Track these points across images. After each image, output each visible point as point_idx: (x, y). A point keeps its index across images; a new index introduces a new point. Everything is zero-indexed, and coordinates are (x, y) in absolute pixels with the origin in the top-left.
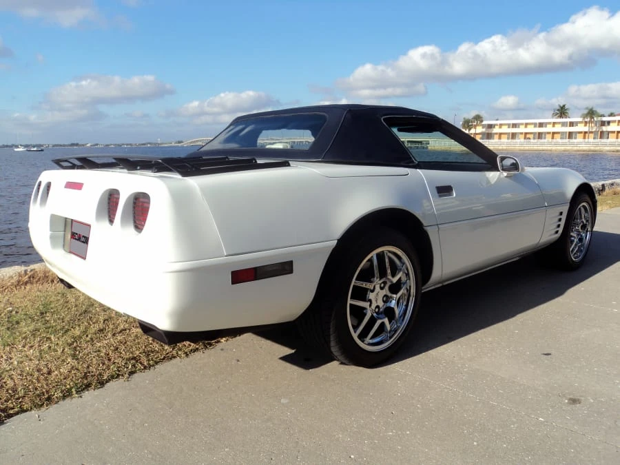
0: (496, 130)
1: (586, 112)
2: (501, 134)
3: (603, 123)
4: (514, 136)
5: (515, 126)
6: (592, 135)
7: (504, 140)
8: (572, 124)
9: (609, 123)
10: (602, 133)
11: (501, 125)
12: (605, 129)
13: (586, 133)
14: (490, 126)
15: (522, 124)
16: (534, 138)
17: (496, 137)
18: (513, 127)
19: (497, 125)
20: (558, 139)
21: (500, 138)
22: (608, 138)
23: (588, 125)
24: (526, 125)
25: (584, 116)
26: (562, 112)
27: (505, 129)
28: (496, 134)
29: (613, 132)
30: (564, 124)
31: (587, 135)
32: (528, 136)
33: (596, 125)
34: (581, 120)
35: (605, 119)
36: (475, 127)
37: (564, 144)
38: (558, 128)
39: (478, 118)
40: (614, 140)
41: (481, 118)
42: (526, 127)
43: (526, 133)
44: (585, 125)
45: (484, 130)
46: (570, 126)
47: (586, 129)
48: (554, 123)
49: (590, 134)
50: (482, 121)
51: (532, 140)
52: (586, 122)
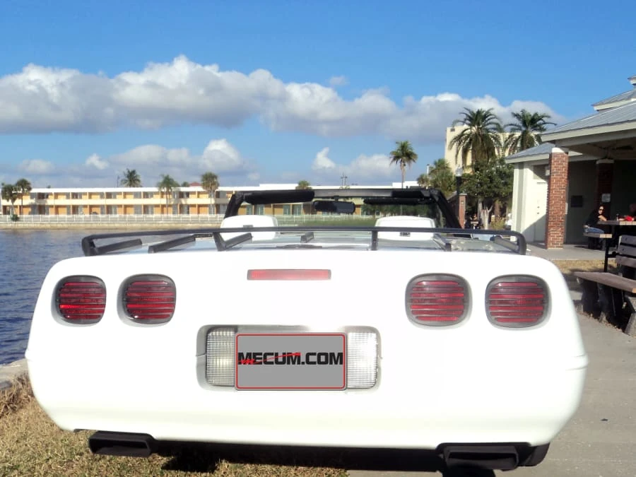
0: (50, 201)
1: (161, 180)
2: (57, 207)
3: (181, 195)
4: (75, 209)
5: (75, 196)
6: (171, 209)
7: (63, 215)
8: (146, 195)
9: (188, 194)
10: (182, 206)
11: (57, 195)
12: (183, 201)
13: (163, 206)
14: (42, 196)
15: (85, 194)
16: (102, 213)
17: (52, 210)
18: (73, 198)
19: (51, 194)
20: (131, 214)
21: (57, 213)
22: (188, 213)
23: (165, 196)
24: (91, 195)
25: (160, 186)
26: (132, 179)
27: (62, 201)
28: (52, 206)
29: (193, 206)
30: (137, 195)
31: (165, 209)
32: (94, 210)
33: (174, 197)
34: (155, 189)
35: (183, 189)
36: (20, 196)
37: (139, 221)
38: (130, 201)
39: (24, 184)
40: (196, 215)
41: (29, 184)
42: (90, 198)
43: (91, 207)
44: (162, 197)
45: (33, 201)
46: (144, 197)
47: (164, 201)
48: (125, 194)
49: (169, 208)
50: (30, 189)
51: (100, 216)
52: (163, 193)
